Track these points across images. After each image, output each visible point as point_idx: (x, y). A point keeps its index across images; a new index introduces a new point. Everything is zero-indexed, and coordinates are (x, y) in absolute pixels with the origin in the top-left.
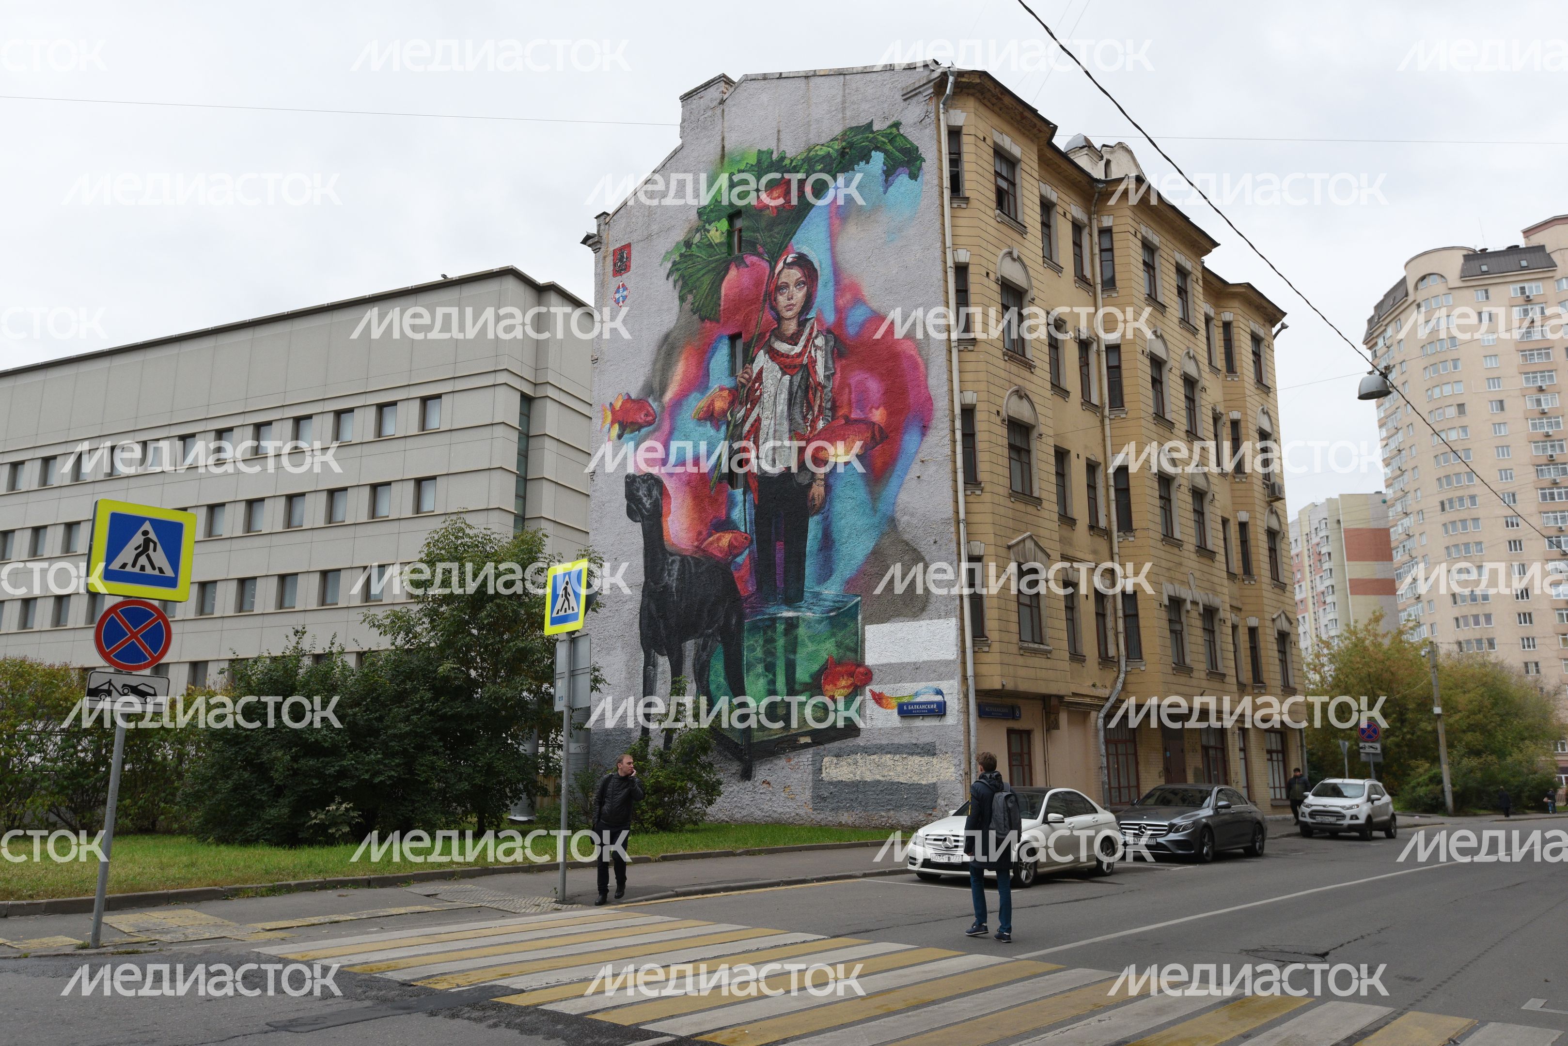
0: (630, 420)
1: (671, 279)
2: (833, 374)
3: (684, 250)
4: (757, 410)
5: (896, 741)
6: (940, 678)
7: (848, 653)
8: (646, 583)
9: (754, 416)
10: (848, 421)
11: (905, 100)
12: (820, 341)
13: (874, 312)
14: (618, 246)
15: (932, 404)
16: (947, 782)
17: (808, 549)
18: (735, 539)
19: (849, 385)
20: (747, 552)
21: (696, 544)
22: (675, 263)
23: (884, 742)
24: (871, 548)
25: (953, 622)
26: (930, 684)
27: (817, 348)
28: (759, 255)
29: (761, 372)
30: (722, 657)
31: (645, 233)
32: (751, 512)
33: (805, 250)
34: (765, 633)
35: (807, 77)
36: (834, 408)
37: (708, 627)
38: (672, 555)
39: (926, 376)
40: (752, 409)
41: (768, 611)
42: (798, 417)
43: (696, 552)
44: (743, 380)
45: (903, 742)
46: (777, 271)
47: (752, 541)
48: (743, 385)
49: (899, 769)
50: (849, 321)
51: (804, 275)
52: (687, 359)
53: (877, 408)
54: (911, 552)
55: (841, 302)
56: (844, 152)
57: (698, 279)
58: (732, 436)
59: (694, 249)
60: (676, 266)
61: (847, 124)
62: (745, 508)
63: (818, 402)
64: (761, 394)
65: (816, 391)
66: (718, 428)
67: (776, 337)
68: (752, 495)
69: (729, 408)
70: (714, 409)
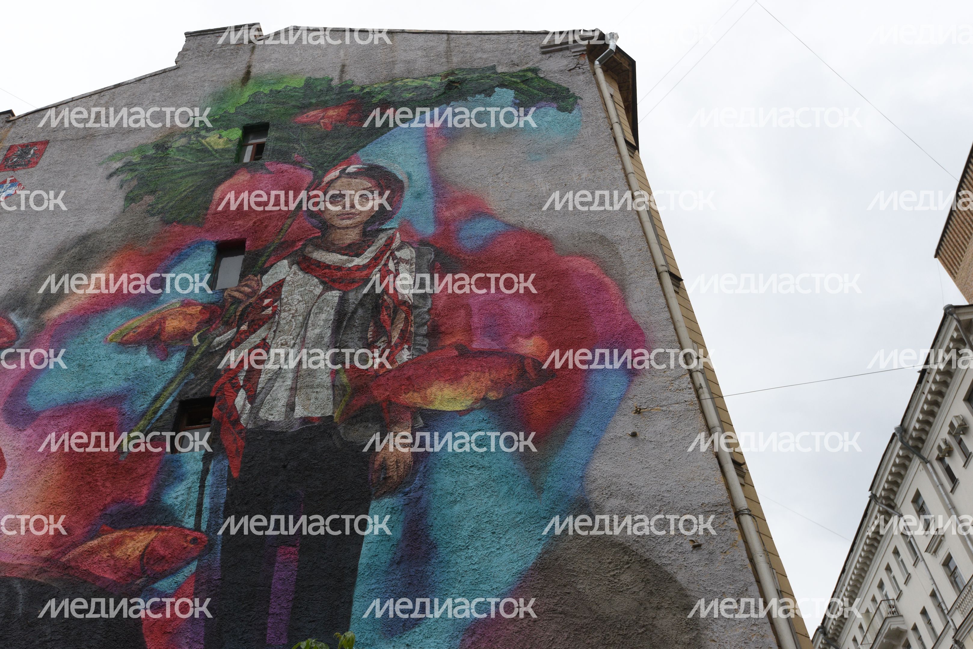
1: (115, 181)
3: (151, 152)
4: (261, 333)
10: (465, 353)
11: (544, 53)
12: (407, 253)
13: (513, 226)
14: (24, 141)
15: (642, 334)
17: (363, 560)
18: (165, 542)
19: (467, 307)
20: (193, 567)
21: (46, 553)
22: (128, 164)
24: (531, 560)
27: (398, 262)
28: (296, 163)
29: (280, 284)
31: (82, 133)
32: (215, 493)
33: (381, 162)
36: (435, 333)
39: (624, 301)
40: (252, 330)
42: (354, 344)
43: (42, 571)
44: (236, 294)
46: (327, 179)
47: (210, 547)
48: (237, 301)
50: (463, 234)
51: (379, 186)
53: (529, 337)
54: (637, 566)
55: (447, 214)
56: (450, 86)
57: (171, 181)
58: (196, 369)
59: (172, 152)
60: (129, 167)
61: (454, 66)
62: (202, 487)
63: (401, 326)
64: (274, 313)
65: (395, 312)
66: (165, 356)
67: (318, 247)
68: (226, 462)
69: (198, 329)
70: (162, 329)
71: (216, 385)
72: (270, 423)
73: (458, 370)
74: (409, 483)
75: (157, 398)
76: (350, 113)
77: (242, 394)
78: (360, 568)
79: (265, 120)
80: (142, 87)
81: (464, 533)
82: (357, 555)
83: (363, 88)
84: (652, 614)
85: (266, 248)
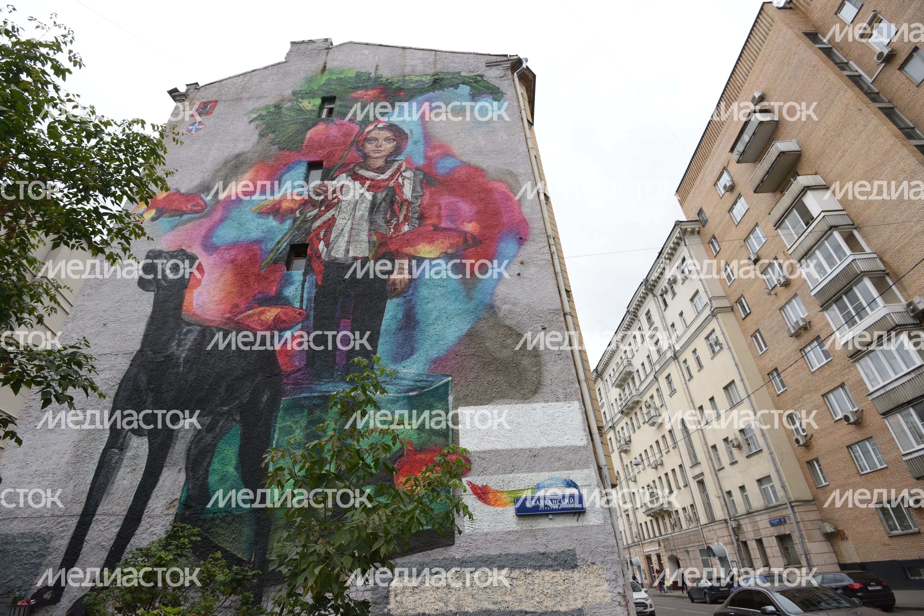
0: (173, 208)
1: (253, 125)
2: (421, 196)
3: (272, 109)
4: (332, 212)
5: (513, 550)
6: (569, 467)
7: (434, 437)
8: (140, 351)
9: (328, 215)
10: (437, 229)
11: (487, 66)
12: (408, 174)
13: (465, 163)
14: (206, 100)
15: (527, 224)
16: (599, 606)
17: (383, 328)
18: (285, 314)
19: (439, 205)
21: (227, 315)
22: (260, 116)
23: (494, 552)
24: (465, 331)
25: (576, 405)
26: (557, 474)
27: (404, 178)
28: (350, 120)
30: (237, 441)
31: (235, 97)
32: (309, 292)
34: (311, 412)
35: (404, 48)
36: (422, 217)
37: (222, 404)
38: (188, 324)
39: (520, 206)
40: (327, 210)
41: (318, 388)
42: (380, 220)
43: (226, 324)
45: (523, 551)
46: (367, 130)
47: (308, 317)
49: (520, 591)
50: (438, 165)
51: (395, 135)
52: (257, 172)
53: (470, 222)
54: (515, 336)
55: (431, 154)
56: (435, 81)
57: (283, 126)
58: (298, 229)
59: (283, 110)
60: (261, 117)
61: (438, 70)
62: (303, 288)
63: (404, 212)
64: (338, 202)
65: (402, 205)
66: (282, 221)
67: (362, 167)
68: (315, 277)
69: (299, 208)
70: (280, 207)
71: (309, 237)
72: (337, 259)
73: (433, 237)
74: (407, 292)
75: (279, 242)
76: (380, 93)
77: (322, 243)
78: (381, 331)
79: (334, 94)
80: (267, 72)
81: (433, 317)
82: (380, 325)
83: (387, 80)
84: (520, 358)
85: (334, 166)
